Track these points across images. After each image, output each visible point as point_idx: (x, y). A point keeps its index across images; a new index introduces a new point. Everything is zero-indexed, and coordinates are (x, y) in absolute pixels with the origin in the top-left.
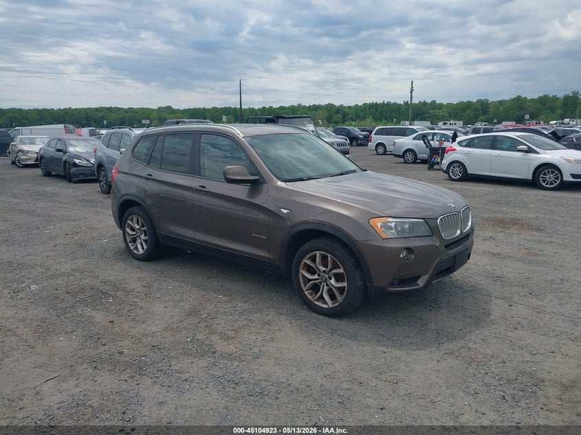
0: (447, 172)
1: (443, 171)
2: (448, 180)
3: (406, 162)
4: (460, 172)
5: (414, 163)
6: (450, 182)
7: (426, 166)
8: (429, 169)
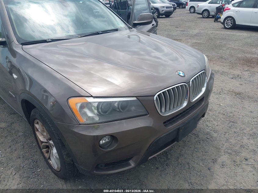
0: (223, 23)
1: (221, 23)
2: (223, 28)
3: (203, 17)
4: (231, 24)
5: (208, 17)
6: (225, 30)
7: (213, 19)
8: (215, 22)
